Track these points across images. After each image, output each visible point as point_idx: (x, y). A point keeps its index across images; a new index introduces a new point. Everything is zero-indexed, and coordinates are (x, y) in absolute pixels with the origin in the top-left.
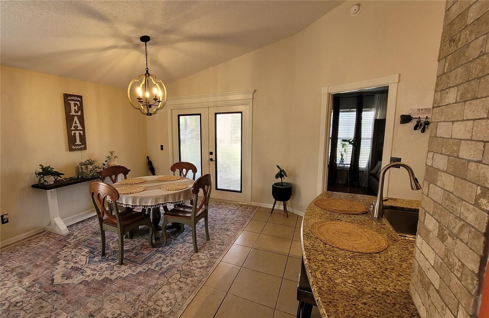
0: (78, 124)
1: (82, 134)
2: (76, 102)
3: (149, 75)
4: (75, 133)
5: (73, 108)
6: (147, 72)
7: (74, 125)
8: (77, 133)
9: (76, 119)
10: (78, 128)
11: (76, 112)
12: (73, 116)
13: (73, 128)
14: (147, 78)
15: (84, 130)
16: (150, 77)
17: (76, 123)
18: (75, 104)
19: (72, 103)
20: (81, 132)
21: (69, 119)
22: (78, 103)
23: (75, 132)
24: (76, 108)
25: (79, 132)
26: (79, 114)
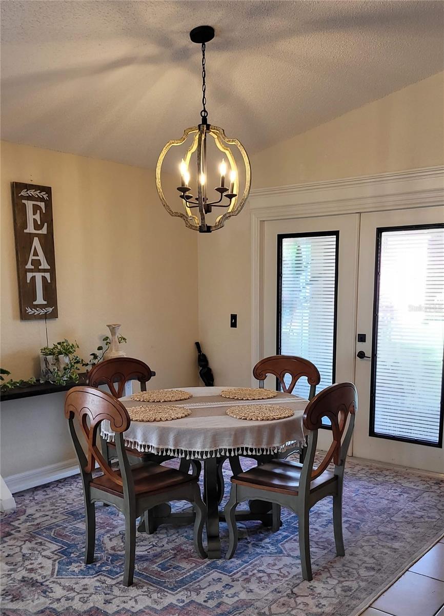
0: (41, 257)
1: (49, 281)
2: (38, 203)
3: (208, 127)
4: (33, 278)
5: (31, 217)
6: (204, 120)
7: (32, 257)
8: (39, 276)
9: (36, 243)
10: (41, 265)
11: (37, 227)
12: (31, 236)
13: (29, 266)
14: (203, 135)
15: (52, 271)
16: (211, 133)
17: (36, 254)
18: (36, 208)
19: (29, 205)
20: (47, 275)
21: (22, 243)
22: (42, 205)
23: (34, 274)
24: (37, 217)
25: (43, 274)
26: (44, 231)
